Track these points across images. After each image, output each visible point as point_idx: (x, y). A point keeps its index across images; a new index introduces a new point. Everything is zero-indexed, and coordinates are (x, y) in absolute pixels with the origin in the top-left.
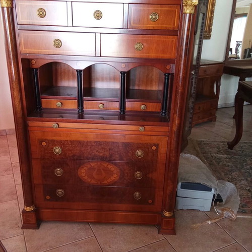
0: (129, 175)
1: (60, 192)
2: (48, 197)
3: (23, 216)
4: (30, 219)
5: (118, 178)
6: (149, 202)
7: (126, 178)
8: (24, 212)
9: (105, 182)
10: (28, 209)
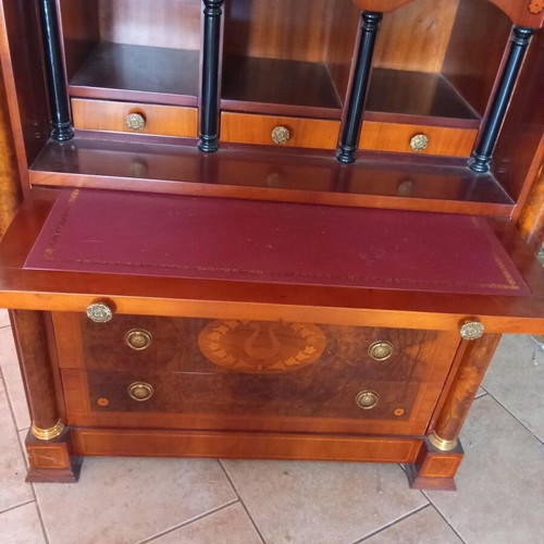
0: (352, 348)
1: (140, 390)
2: (103, 402)
3: (29, 451)
4: (52, 459)
5: (319, 355)
6: (396, 413)
7: (342, 356)
8: (32, 442)
9: (279, 365)
10: (45, 435)
